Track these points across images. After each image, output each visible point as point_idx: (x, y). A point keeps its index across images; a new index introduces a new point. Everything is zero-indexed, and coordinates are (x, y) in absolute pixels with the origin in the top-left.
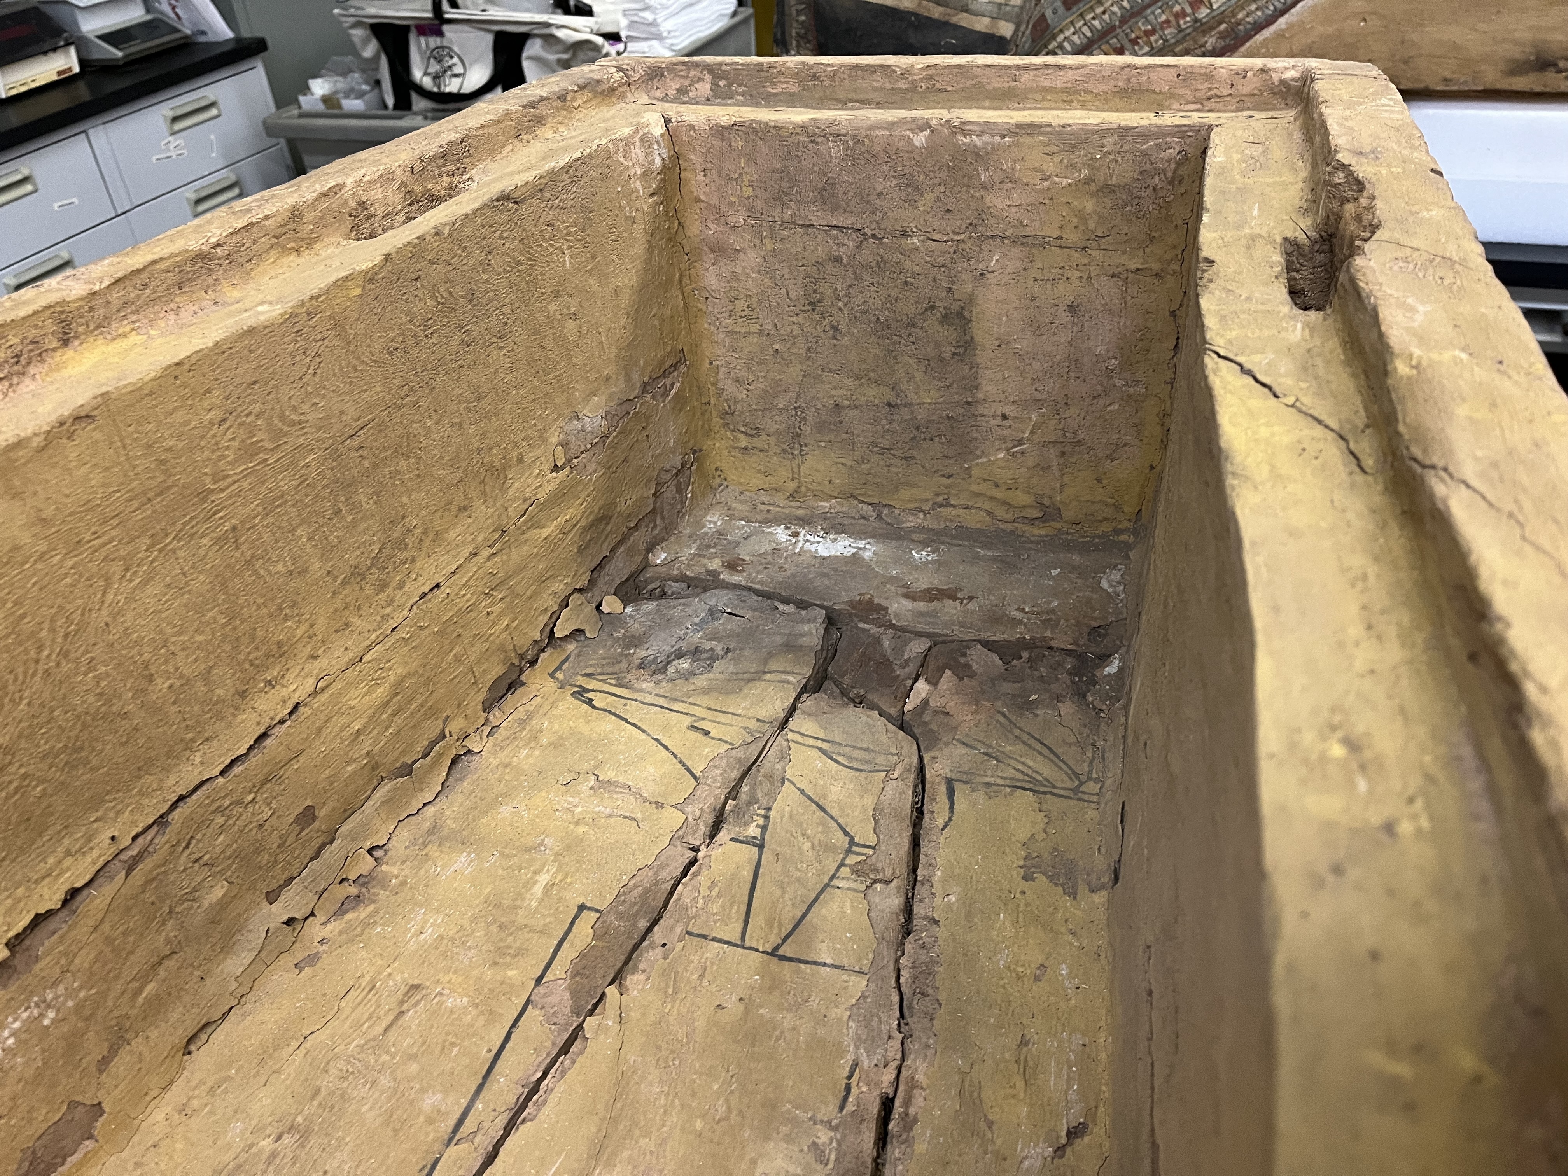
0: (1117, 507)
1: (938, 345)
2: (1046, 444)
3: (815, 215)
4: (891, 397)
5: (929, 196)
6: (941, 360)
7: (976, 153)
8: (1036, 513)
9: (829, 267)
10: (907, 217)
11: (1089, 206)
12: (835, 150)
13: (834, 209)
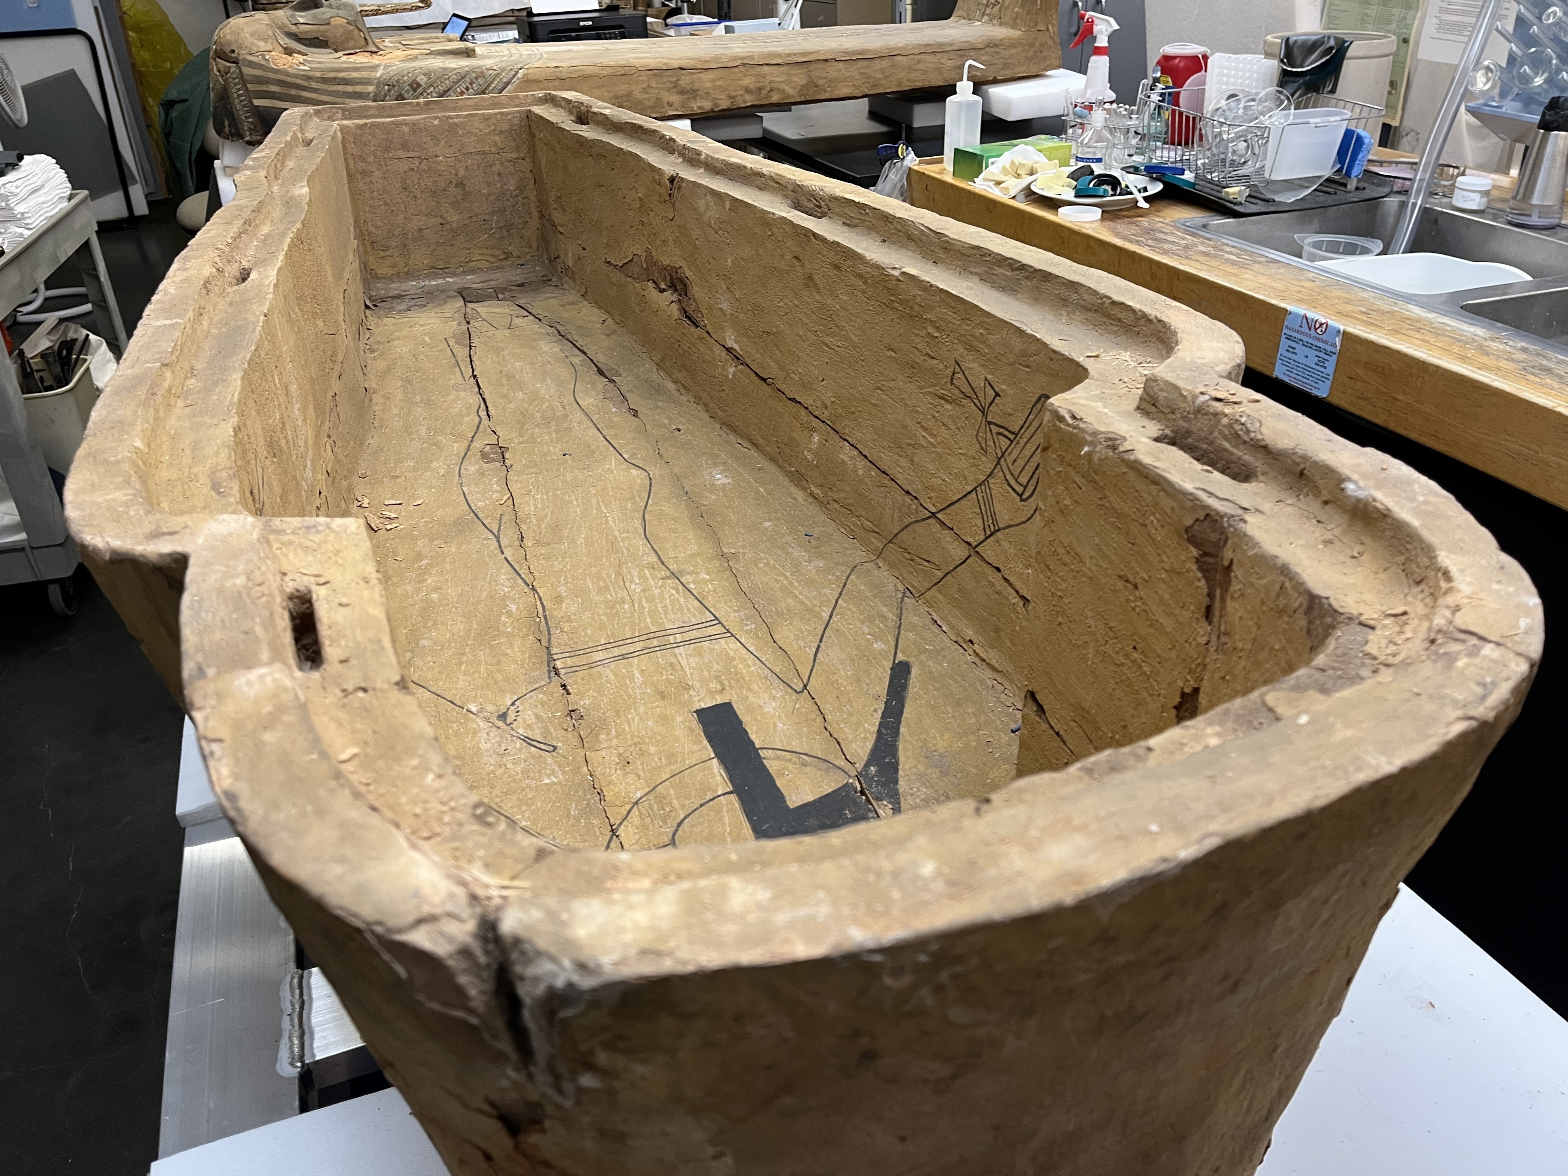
0: (530, 247)
1: (455, 197)
2: (501, 228)
3: (402, 154)
4: (442, 221)
5: (443, 142)
6: (458, 202)
7: (456, 124)
8: (503, 257)
9: (410, 173)
10: (437, 150)
11: (497, 138)
12: (406, 129)
13: (409, 151)
